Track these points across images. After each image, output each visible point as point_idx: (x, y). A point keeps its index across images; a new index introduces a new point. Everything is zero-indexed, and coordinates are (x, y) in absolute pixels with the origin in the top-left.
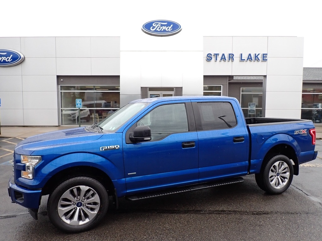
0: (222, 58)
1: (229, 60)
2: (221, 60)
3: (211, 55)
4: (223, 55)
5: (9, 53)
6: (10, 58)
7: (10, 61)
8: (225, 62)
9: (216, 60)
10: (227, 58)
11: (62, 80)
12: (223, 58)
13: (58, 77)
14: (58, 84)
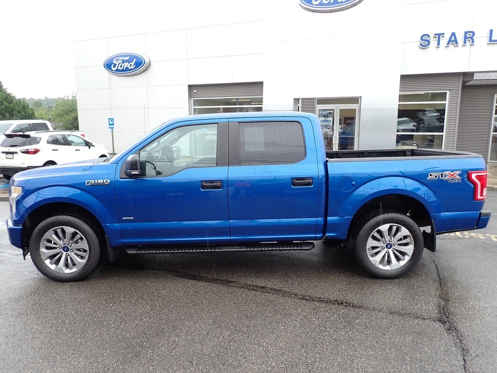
0: (450, 41)
1: (465, 42)
2: (448, 44)
3: (429, 36)
4: (453, 34)
5: (132, 57)
6: (133, 64)
7: (133, 68)
8: (456, 47)
9: (439, 44)
10: (460, 41)
11: (195, 91)
12: (453, 41)
13: (191, 87)
14: (190, 97)
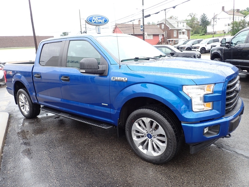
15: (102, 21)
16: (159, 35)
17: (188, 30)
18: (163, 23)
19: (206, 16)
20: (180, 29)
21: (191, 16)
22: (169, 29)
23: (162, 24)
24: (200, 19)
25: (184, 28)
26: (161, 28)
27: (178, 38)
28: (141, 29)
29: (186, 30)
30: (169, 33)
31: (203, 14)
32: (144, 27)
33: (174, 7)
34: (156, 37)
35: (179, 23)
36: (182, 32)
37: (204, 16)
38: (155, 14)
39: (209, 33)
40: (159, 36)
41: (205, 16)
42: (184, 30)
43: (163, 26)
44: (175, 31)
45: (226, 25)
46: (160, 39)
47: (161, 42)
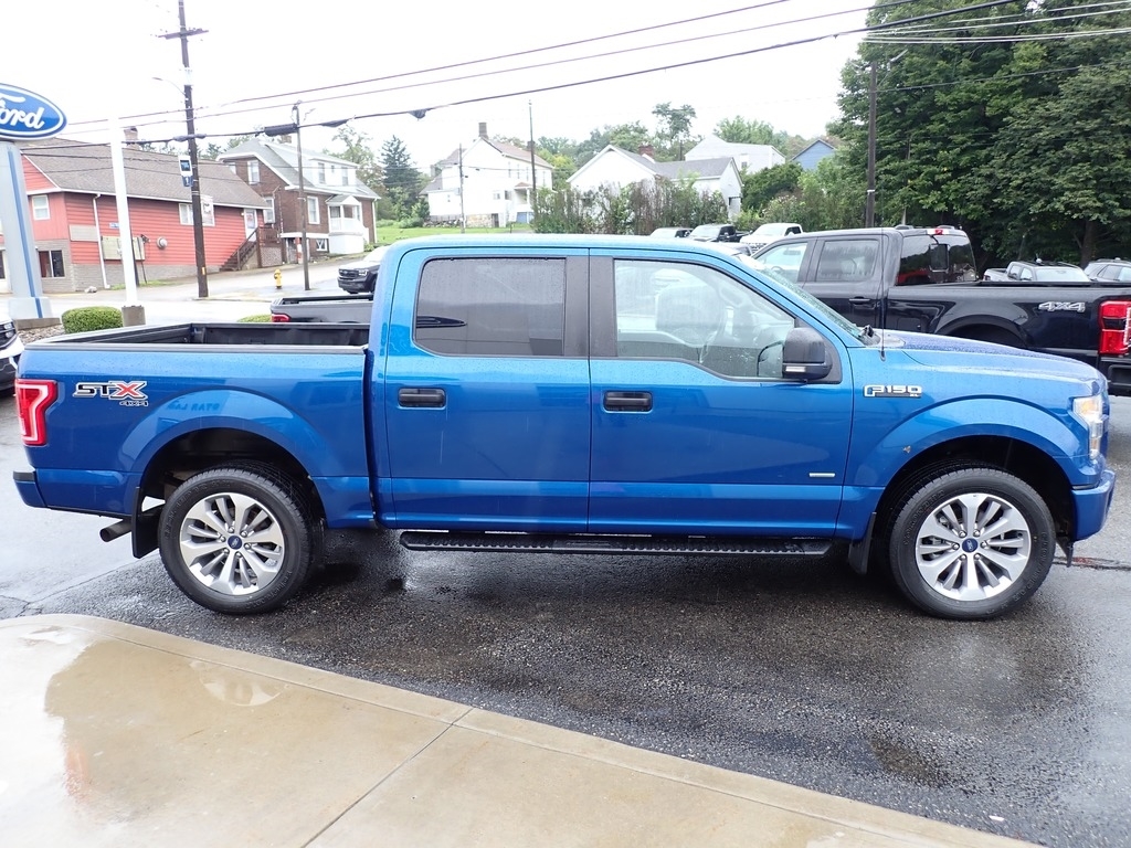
15: (32, 120)
16: (241, 210)
17: (366, 202)
18: (255, 158)
19: (403, 150)
20: (335, 195)
21: (346, 139)
22: (287, 188)
23: (249, 163)
24: (382, 158)
25: (346, 189)
26: (243, 176)
27: (327, 231)
28: (184, 178)
29: (358, 199)
30: (283, 205)
31: (390, 139)
32: (195, 170)
33: (419, 114)
34: (231, 219)
35: (327, 165)
36: (345, 207)
37: (398, 148)
38: (324, 125)
39: (439, 220)
40: (244, 214)
41: (401, 147)
42: (351, 201)
43: (253, 171)
44: (314, 200)
45: (499, 197)
46: (249, 232)
47: (255, 243)
